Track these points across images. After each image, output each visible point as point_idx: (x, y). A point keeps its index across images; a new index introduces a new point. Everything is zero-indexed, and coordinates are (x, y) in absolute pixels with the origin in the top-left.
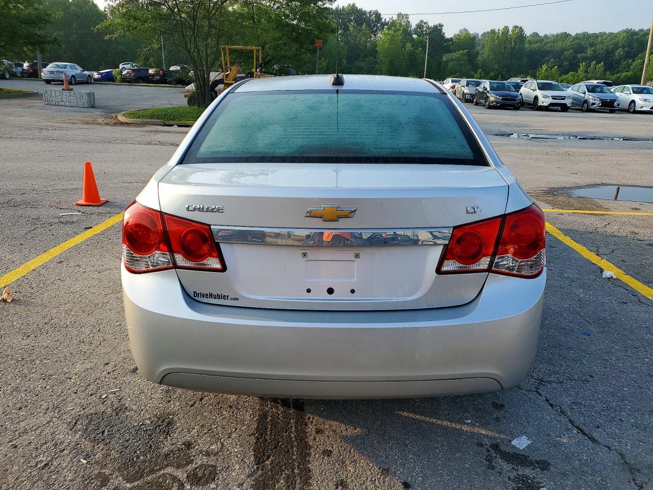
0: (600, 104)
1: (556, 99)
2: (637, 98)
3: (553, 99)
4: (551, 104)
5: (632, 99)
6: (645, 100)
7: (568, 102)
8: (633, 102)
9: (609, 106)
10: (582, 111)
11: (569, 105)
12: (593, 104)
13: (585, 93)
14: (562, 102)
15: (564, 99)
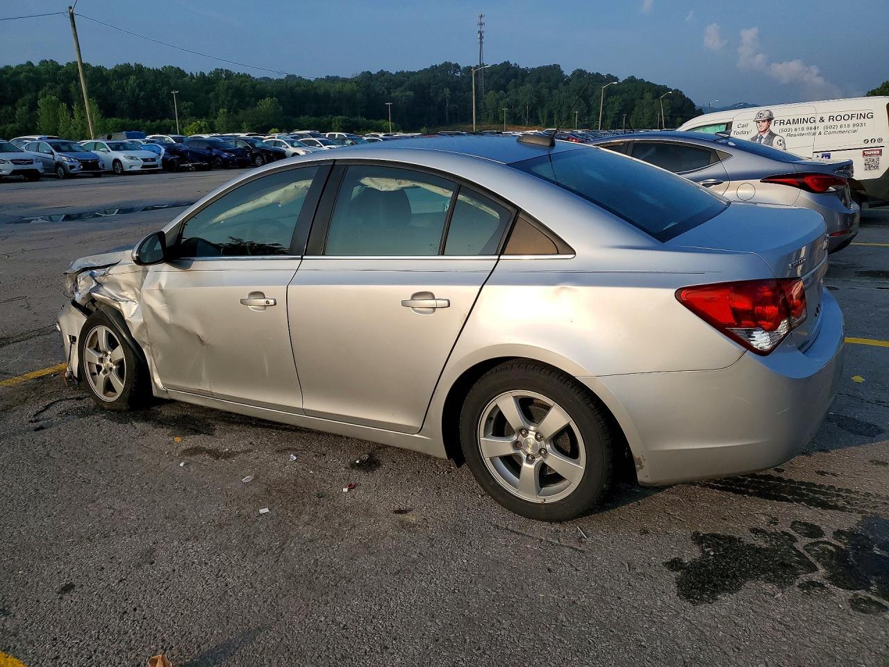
0: (82, 167)
1: (20, 164)
2: (121, 155)
3: (15, 164)
4: (14, 172)
5: (113, 158)
6: (132, 158)
7: (38, 166)
8: (117, 161)
9: (92, 169)
10: (57, 177)
11: (41, 171)
12: (72, 167)
13: (52, 153)
14: (30, 167)
15: (32, 163)
